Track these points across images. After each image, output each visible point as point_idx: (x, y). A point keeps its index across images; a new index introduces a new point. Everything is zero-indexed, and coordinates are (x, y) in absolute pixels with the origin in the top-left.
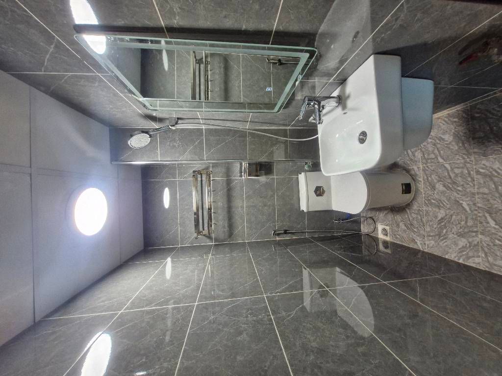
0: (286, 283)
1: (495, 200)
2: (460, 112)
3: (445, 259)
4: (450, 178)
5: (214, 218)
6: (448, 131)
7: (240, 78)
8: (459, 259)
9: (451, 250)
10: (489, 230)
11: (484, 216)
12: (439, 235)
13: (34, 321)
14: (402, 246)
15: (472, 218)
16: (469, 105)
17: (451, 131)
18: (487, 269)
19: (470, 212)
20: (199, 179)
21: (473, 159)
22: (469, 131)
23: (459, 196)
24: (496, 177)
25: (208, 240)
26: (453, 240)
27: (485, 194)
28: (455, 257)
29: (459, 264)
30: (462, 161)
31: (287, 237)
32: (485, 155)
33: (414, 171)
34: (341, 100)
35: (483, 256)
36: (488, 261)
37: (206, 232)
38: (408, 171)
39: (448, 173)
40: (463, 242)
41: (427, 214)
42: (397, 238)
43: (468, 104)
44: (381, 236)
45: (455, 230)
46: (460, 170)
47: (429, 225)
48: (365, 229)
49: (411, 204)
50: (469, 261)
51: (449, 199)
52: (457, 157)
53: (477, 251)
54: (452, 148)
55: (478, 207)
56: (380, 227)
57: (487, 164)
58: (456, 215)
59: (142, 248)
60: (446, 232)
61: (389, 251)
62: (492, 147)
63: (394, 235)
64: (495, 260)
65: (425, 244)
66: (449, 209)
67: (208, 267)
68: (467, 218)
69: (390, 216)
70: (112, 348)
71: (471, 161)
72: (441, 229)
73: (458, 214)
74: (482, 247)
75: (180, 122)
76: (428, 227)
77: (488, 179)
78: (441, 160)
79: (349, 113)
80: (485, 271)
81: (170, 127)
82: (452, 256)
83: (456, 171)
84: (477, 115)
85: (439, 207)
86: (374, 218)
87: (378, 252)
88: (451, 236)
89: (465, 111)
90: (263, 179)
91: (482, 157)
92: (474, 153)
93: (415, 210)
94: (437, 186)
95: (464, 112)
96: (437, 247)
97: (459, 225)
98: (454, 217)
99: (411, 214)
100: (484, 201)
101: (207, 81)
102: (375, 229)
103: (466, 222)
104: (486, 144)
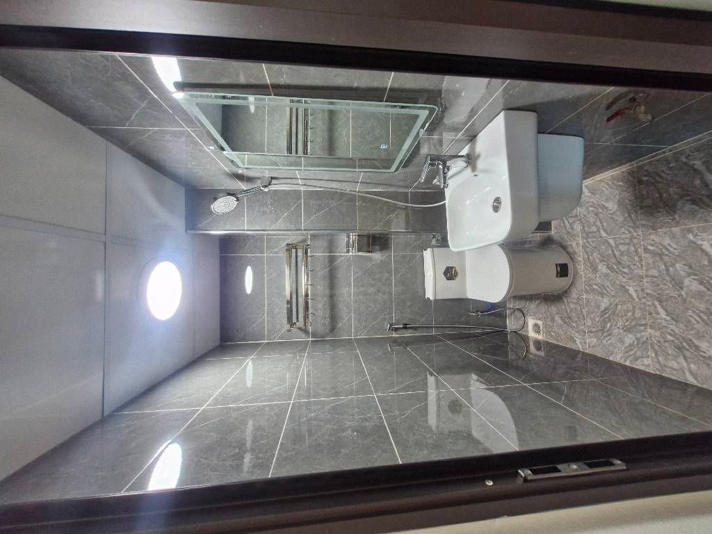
0: (402, 383)
1: (665, 284)
2: (625, 174)
3: (609, 361)
4: (615, 257)
5: (312, 306)
6: (612, 197)
7: (349, 126)
8: (625, 361)
9: (617, 349)
10: (660, 323)
11: (653, 304)
12: (602, 330)
13: (103, 415)
14: (557, 346)
15: (640, 308)
16: (635, 166)
17: (615, 197)
18: (658, 373)
19: (637, 300)
20: (294, 255)
21: (640, 233)
22: (636, 198)
23: (625, 280)
24: (667, 255)
25: (303, 335)
26: (619, 337)
27: (655, 277)
28: (621, 358)
29: (626, 367)
30: (628, 236)
31: (408, 334)
32: (654, 228)
33: (573, 248)
34: (471, 160)
35: (653, 355)
36: (659, 362)
37: (301, 324)
38: (564, 248)
39: (613, 251)
40: (629, 339)
41: (588, 304)
42: (552, 336)
43: (635, 164)
44: (532, 334)
45: (620, 324)
46: (626, 247)
47: (590, 318)
48: (511, 324)
49: (568, 290)
50: (637, 363)
51: (613, 284)
52: (623, 230)
53: (647, 350)
54: (616, 218)
55: (647, 294)
56: (531, 322)
57: (657, 239)
58: (621, 305)
59: (218, 343)
60: (610, 326)
61: (542, 354)
62: (661, 219)
63: (548, 333)
64: (666, 359)
65: (585, 343)
66: (614, 296)
67: (303, 370)
68: (634, 307)
69: (543, 308)
70: (182, 463)
71: (638, 235)
72: (605, 322)
73: (624, 303)
74: (651, 344)
75: (274, 182)
76: (589, 320)
77: (657, 258)
78: (604, 234)
79: (481, 175)
80: (655, 375)
81: (262, 188)
82: (617, 357)
83: (621, 247)
84: (645, 179)
85: (602, 294)
86: (523, 310)
87: (528, 354)
88: (616, 331)
89: (631, 173)
90: (377, 256)
91: (650, 231)
92: (643, 225)
93: (573, 299)
94: (600, 267)
95: (629, 173)
96: (599, 345)
97: (625, 317)
98: (619, 307)
99: (568, 303)
100: (653, 286)
101: (306, 129)
102: (525, 325)
103: (633, 314)
104: (655, 215)
